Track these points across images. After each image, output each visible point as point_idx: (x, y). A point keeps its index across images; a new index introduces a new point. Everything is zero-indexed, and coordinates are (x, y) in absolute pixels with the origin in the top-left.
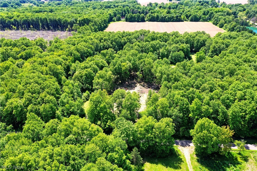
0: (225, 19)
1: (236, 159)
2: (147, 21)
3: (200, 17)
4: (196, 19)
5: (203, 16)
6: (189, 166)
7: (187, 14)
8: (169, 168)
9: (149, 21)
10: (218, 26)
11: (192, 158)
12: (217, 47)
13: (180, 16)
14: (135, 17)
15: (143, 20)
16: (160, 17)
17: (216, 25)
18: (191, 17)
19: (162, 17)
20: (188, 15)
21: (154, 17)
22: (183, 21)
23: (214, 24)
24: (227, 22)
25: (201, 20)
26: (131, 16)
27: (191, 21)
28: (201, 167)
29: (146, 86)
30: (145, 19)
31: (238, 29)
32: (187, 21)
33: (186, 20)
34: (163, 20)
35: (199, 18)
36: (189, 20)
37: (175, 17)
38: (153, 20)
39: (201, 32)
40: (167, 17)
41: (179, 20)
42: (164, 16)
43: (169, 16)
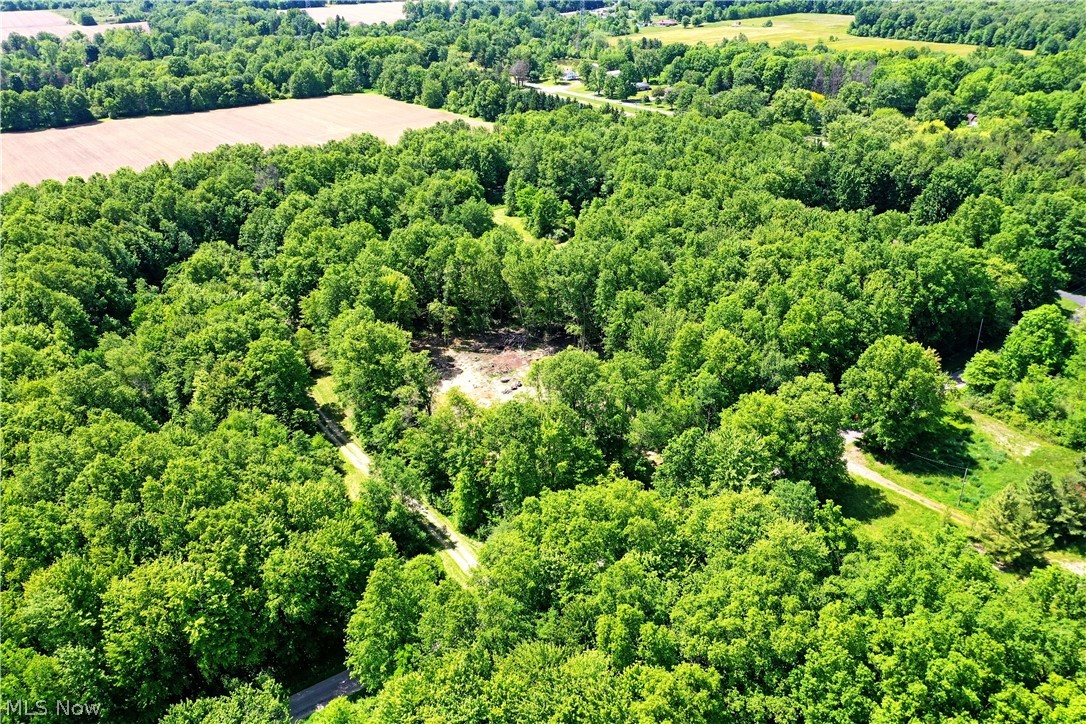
0: (436, 76)
2: (105, 116)
3: (328, 76)
4: (313, 88)
5: (337, 73)
6: (900, 492)
7: (267, 71)
9: (114, 118)
10: (418, 103)
11: (882, 472)
13: (251, 81)
14: (32, 107)
15: (81, 116)
16: (164, 94)
17: (410, 99)
18: (295, 82)
19: (175, 93)
20: (275, 73)
21: (137, 96)
22: (266, 101)
23: (399, 99)
24: (450, 83)
25: (334, 88)
26: (11, 101)
27: (295, 97)
28: (923, 479)
29: (487, 347)
30: (94, 110)
31: (519, 104)
32: (284, 98)
33: (276, 97)
34: (182, 104)
35: (323, 81)
36: (290, 95)
37: (229, 86)
38: (132, 107)
39: (451, 123)
40: (194, 91)
41: (246, 97)
42: (179, 88)
43: (201, 82)
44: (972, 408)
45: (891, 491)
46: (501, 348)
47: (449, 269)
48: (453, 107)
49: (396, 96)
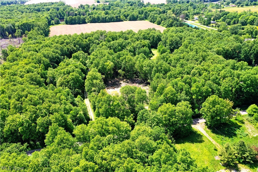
0: (160, 17)
1: (236, 124)
2: (88, 22)
3: (137, 16)
4: (134, 19)
5: (140, 15)
6: (208, 138)
7: (124, 14)
8: (195, 143)
9: (90, 23)
10: (155, 23)
11: (207, 131)
12: (174, 40)
13: (120, 16)
14: (75, 20)
15: (84, 22)
16: (101, 18)
17: (154, 22)
18: (129, 17)
19: (103, 18)
20: (126, 15)
21: (95, 18)
22: (123, 21)
23: (151, 22)
24: (163, 19)
25: (138, 19)
26: (71, 18)
27: (129, 20)
28: (218, 136)
29: (130, 82)
30: (87, 21)
31: (176, 25)
32: (127, 20)
33: (125, 20)
34: (104, 21)
35: (136, 17)
36: (128, 20)
37: (115, 17)
38: (94, 21)
39: (152, 28)
40: (107, 18)
41: (118, 20)
42: (104, 17)
43: (109, 16)
44: (247, 120)
45: (206, 137)
46: (134, 83)
47: (124, 62)
48: (162, 25)
49: (151, 21)
